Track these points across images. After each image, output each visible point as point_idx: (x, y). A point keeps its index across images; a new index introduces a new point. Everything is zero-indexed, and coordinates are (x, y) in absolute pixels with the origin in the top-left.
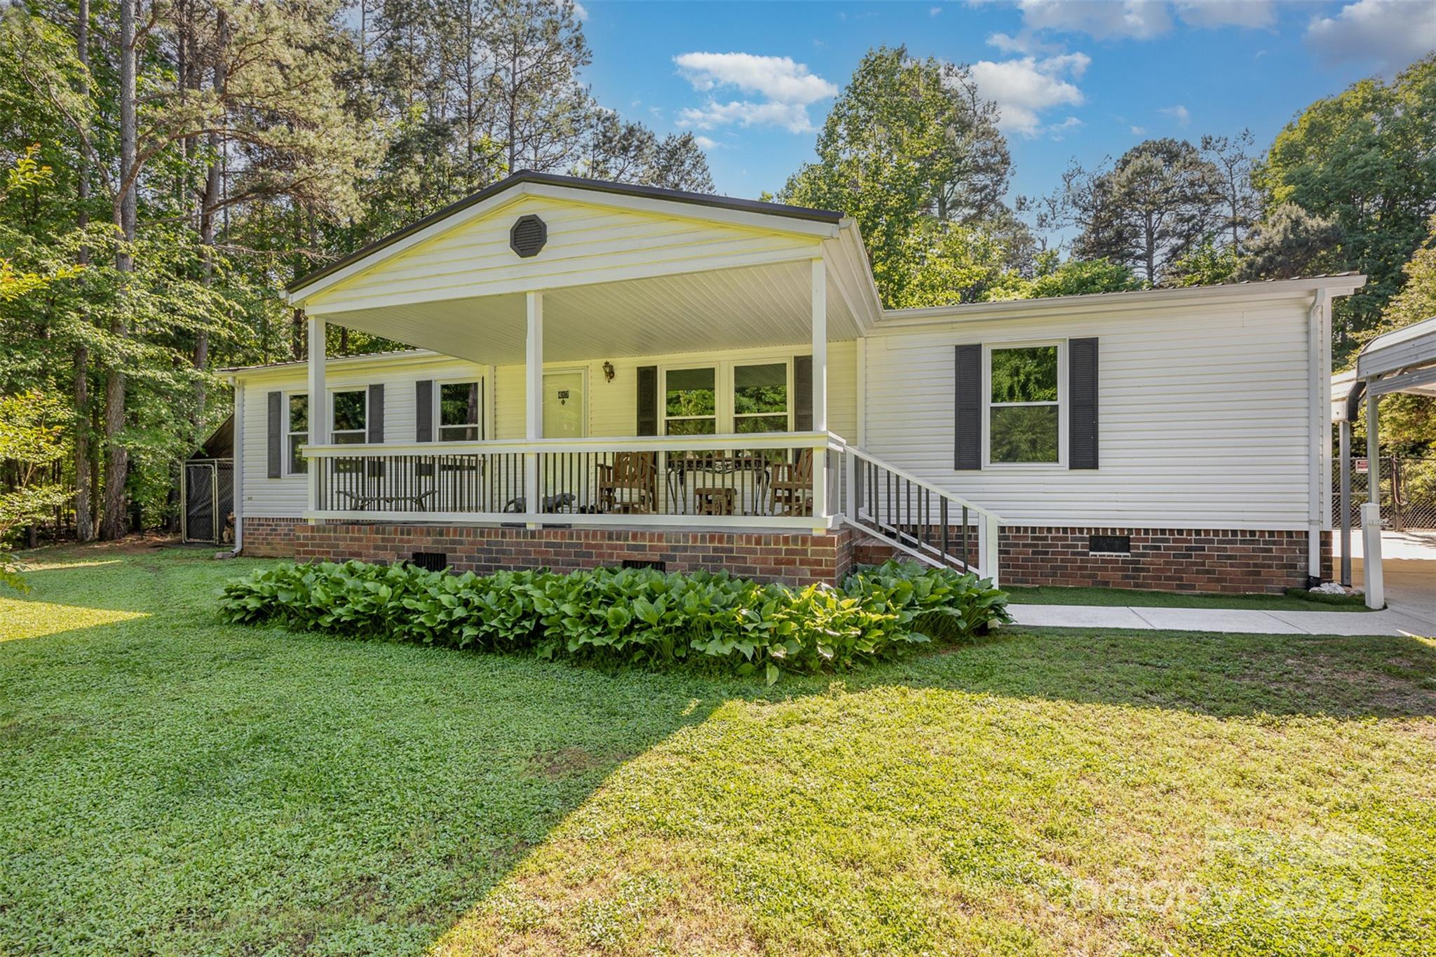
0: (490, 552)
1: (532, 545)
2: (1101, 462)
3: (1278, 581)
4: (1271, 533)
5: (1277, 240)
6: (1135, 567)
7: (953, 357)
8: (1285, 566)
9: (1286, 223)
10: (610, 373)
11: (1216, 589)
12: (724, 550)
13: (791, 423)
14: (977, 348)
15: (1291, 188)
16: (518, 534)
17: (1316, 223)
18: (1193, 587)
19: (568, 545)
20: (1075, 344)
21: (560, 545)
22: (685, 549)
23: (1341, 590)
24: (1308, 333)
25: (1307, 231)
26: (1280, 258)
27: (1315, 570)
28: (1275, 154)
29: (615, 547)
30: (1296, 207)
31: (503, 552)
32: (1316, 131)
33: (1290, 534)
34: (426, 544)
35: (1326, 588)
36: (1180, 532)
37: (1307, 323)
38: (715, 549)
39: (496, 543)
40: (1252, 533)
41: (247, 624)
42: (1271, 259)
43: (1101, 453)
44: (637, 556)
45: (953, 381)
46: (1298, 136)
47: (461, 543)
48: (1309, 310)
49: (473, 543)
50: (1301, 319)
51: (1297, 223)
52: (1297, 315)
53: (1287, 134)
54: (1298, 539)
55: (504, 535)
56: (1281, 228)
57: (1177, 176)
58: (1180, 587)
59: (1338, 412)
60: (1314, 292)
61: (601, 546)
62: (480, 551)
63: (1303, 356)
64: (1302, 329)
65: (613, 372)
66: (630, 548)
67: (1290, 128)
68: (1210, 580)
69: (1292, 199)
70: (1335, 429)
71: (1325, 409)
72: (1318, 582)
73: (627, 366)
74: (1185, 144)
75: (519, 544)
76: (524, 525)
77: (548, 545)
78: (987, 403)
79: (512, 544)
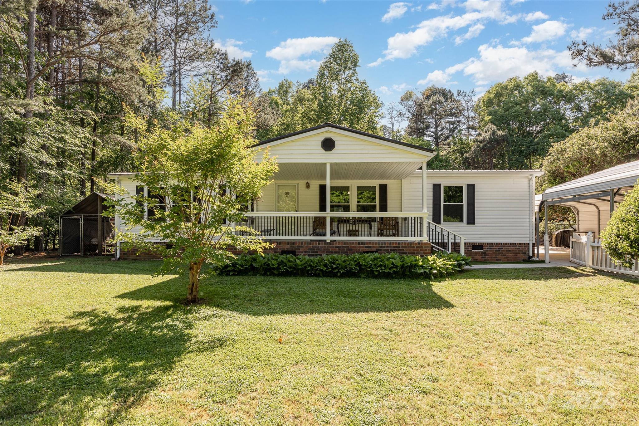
0: (314, 249)
1: (330, 247)
2: (476, 222)
3: (522, 256)
4: (520, 244)
5: (488, 138)
6: (485, 254)
7: (432, 187)
8: (523, 253)
9: (491, 132)
10: (308, 186)
11: (506, 260)
12: (397, 247)
13: (378, 208)
14: (440, 185)
15: (490, 117)
16: (325, 244)
17: (500, 133)
18: (500, 260)
19: (343, 247)
20: (468, 186)
21: (341, 247)
22: (384, 247)
23: (537, 259)
24: (529, 186)
25: (497, 135)
26: (489, 145)
27: (531, 254)
28: (484, 102)
29: (360, 247)
30: (493, 126)
31: (319, 249)
32: (498, 95)
33: (524, 244)
34: (287, 247)
35: (533, 259)
36: (497, 243)
37: (529, 183)
38: (394, 247)
39: (316, 247)
40: (515, 244)
41: (237, 275)
42: (485, 145)
43: (476, 220)
44: (368, 250)
45: (432, 195)
46: (492, 96)
47: (302, 247)
48: (530, 180)
49: (307, 247)
50: (528, 182)
51: (494, 132)
52: (526, 181)
53: (489, 95)
54: (526, 245)
55: (319, 244)
56: (489, 133)
57: (448, 105)
58: (497, 260)
59: (537, 209)
60: (532, 175)
61: (356, 247)
62: (309, 249)
63: (528, 193)
64: (528, 185)
65: (309, 186)
66: (366, 247)
67: (489, 92)
68: (505, 258)
69: (491, 121)
70: (536, 213)
71: (533, 208)
72: (532, 257)
73: (315, 184)
74: (450, 91)
75: (325, 247)
76: (326, 241)
77: (336, 247)
78: (442, 203)
79: (323, 247)
